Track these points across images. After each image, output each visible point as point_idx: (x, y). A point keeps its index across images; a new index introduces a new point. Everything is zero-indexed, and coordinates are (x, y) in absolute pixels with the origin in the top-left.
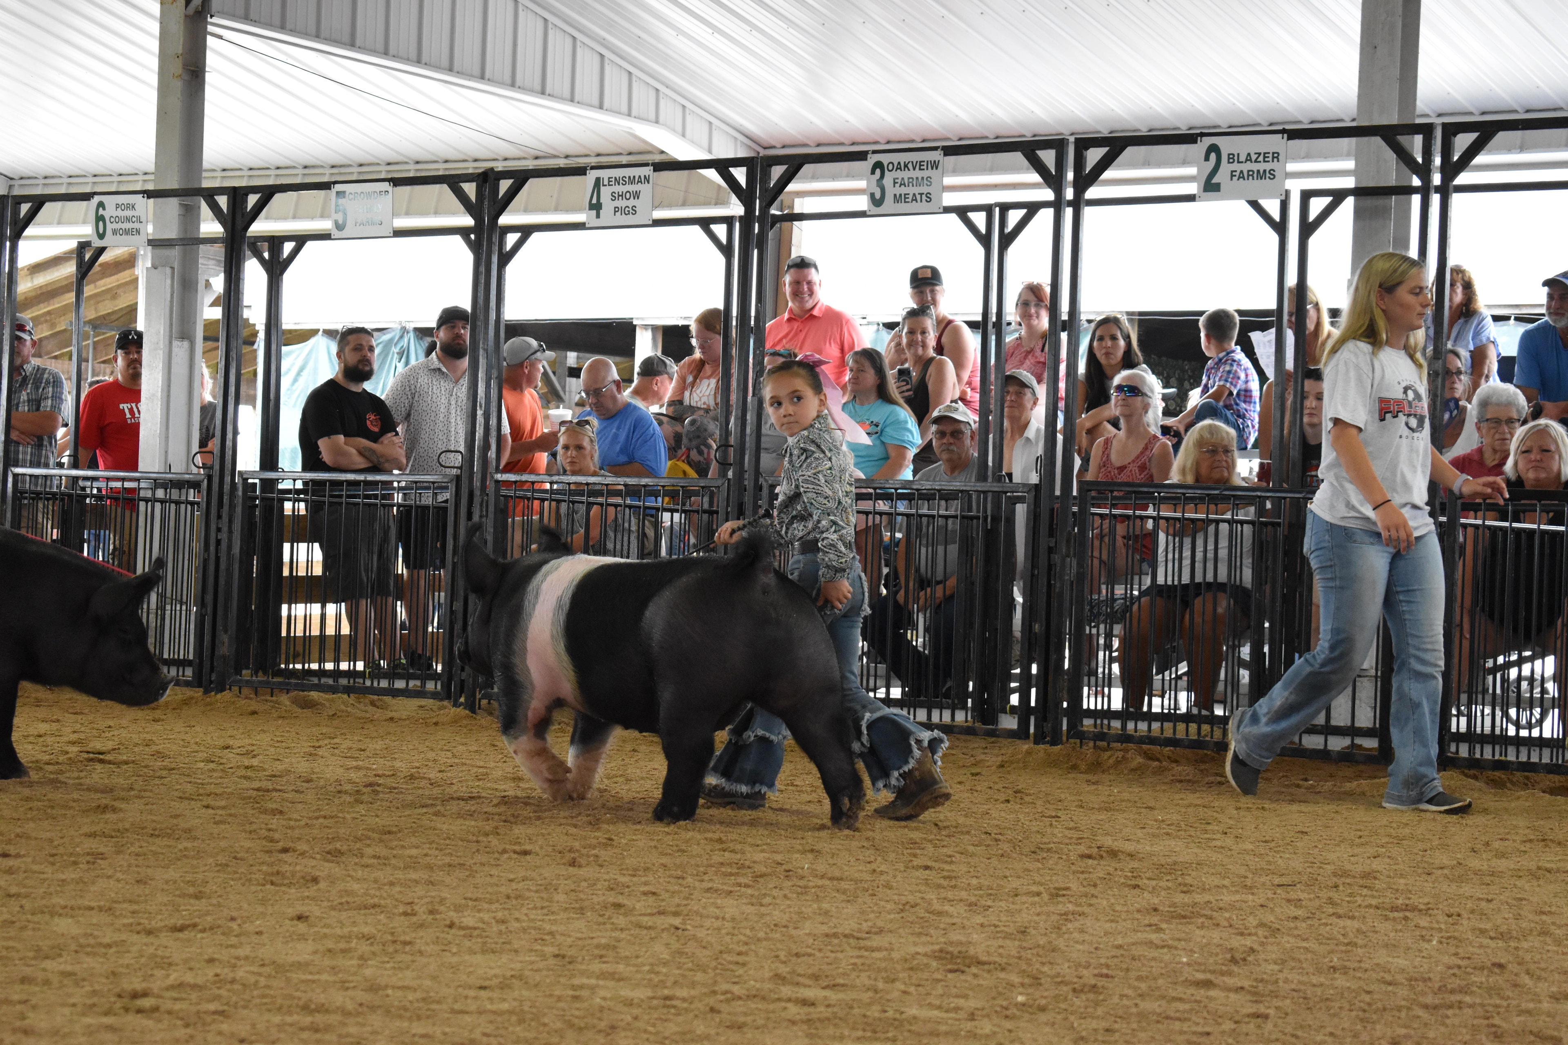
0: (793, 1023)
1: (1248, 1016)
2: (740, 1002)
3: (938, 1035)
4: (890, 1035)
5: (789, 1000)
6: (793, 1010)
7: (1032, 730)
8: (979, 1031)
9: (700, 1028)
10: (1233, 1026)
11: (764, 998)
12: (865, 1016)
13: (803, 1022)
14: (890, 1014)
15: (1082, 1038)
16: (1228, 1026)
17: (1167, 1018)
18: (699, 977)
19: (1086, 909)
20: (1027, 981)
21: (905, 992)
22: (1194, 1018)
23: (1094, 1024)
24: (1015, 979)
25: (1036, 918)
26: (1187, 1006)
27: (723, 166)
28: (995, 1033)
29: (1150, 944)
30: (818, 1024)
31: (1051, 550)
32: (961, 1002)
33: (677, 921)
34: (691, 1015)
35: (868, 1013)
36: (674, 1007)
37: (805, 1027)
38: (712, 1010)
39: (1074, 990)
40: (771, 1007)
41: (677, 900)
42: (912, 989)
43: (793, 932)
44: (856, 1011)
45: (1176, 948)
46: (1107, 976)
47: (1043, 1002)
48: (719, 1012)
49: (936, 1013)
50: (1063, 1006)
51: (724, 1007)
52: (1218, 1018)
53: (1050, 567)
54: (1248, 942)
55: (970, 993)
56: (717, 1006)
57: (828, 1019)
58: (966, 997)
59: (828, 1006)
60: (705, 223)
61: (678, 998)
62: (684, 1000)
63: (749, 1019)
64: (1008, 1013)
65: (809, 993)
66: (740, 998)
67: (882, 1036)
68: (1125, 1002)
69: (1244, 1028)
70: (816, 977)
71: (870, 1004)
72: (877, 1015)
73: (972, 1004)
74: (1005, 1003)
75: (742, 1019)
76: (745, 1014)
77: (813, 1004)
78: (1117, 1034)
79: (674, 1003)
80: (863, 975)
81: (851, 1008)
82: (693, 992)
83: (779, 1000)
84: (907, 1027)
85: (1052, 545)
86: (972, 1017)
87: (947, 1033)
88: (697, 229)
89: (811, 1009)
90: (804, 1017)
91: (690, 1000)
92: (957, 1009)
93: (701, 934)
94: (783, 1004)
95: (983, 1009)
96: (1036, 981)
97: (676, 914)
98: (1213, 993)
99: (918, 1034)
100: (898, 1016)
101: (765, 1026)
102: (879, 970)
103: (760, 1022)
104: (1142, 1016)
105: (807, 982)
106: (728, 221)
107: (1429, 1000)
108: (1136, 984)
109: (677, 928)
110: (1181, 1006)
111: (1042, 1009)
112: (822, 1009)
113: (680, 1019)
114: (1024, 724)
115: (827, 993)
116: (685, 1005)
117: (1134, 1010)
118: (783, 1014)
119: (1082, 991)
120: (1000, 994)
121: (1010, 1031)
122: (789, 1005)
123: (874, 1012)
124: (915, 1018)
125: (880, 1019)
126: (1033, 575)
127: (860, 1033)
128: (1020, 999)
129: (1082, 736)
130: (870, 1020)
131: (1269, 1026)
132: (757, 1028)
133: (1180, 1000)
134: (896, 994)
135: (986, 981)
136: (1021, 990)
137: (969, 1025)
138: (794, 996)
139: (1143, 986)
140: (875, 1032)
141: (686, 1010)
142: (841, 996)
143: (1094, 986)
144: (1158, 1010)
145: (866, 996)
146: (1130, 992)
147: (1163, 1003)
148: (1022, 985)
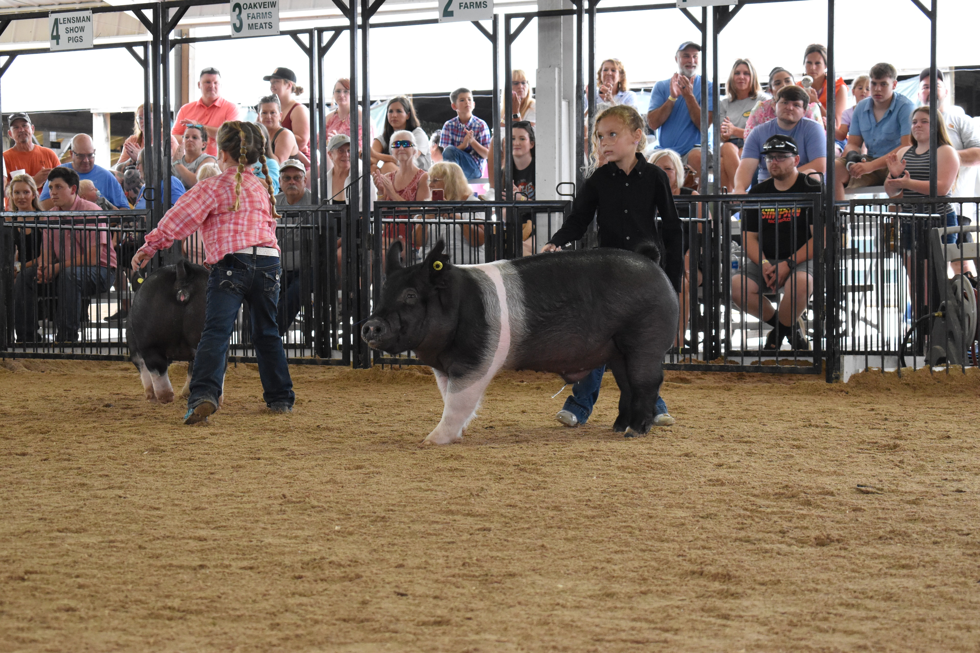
0: (192, 552)
1: (479, 530)
2: (158, 541)
3: (284, 554)
4: (253, 556)
5: (190, 538)
6: (193, 544)
7: (352, 359)
8: (310, 550)
9: (132, 559)
10: (469, 537)
11: (173, 538)
12: (238, 545)
13: (198, 551)
14: (254, 542)
15: (375, 550)
16: (465, 536)
17: (430, 534)
18: (133, 527)
19: (380, 470)
20: (342, 517)
21: (264, 529)
22: (445, 533)
23: (383, 541)
24: (334, 516)
25: (349, 477)
26: (440, 526)
27: (137, 9)
28: (320, 550)
29: (420, 489)
30: (208, 552)
31: (358, 246)
32: (299, 533)
33: (121, 492)
34: (127, 551)
35: (240, 543)
36: (115, 547)
37: (199, 554)
38: (140, 547)
39: (372, 521)
40: (178, 543)
41: (121, 479)
42: (269, 526)
43: (195, 495)
44: (233, 542)
45: (436, 491)
46: (392, 510)
47: (351, 529)
48: (145, 548)
49: (283, 540)
50: (363, 531)
51: (148, 545)
52: (460, 532)
53: (358, 256)
54: (480, 484)
55: (306, 527)
56: (144, 545)
57: (214, 548)
58: (303, 529)
59: (215, 540)
60: (129, 46)
61: (118, 541)
62: (122, 542)
63: (164, 552)
64: (329, 537)
65: (202, 533)
66: (158, 539)
67: (248, 556)
68: (403, 526)
69: (476, 537)
70: (207, 523)
71: (241, 538)
72: (246, 544)
73: (307, 533)
74: (327, 531)
75: (159, 552)
76: (161, 548)
77: (205, 540)
78: (396, 547)
79: (115, 544)
80: (239, 519)
81: (230, 540)
82: (129, 537)
83: (184, 538)
84: (265, 550)
85: (359, 242)
86: (306, 541)
87: (290, 553)
88: (124, 50)
89: (203, 543)
90: (199, 548)
91: (126, 542)
92: (296, 537)
93: (136, 499)
94: (186, 541)
95: (313, 536)
96: (348, 516)
97: (120, 488)
98: (456, 517)
99: (272, 554)
100: (259, 544)
101: (173, 555)
102: (249, 515)
103: (171, 552)
104: (413, 534)
105: (202, 525)
106: (144, 44)
107: (590, 513)
108: (410, 514)
109: (120, 497)
110: (438, 527)
111: (351, 534)
112: (211, 542)
113: (119, 554)
114: (346, 356)
115: (215, 532)
116: (123, 545)
117: (408, 531)
118: (186, 547)
119: (376, 521)
120: (324, 525)
121: (329, 549)
122: (190, 541)
123: (244, 542)
124: (270, 544)
125: (248, 547)
126: (348, 262)
127: (235, 556)
128: (337, 528)
129: (383, 362)
130: (241, 548)
131: (491, 535)
132: (169, 557)
133: (437, 522)
134: (259, 530)
135: (316, 518)
136: (338, 522)
137: (304, 547)
138: (193, 535)
139: (414, 515)
140: (244, 554)
141: (123, 548)
142: (223, 533)
143: (383, 517)
144: (423, 530)
145: (240, 533)
146: (406, 520)
147: (426, 525)
148: (339, 519)
